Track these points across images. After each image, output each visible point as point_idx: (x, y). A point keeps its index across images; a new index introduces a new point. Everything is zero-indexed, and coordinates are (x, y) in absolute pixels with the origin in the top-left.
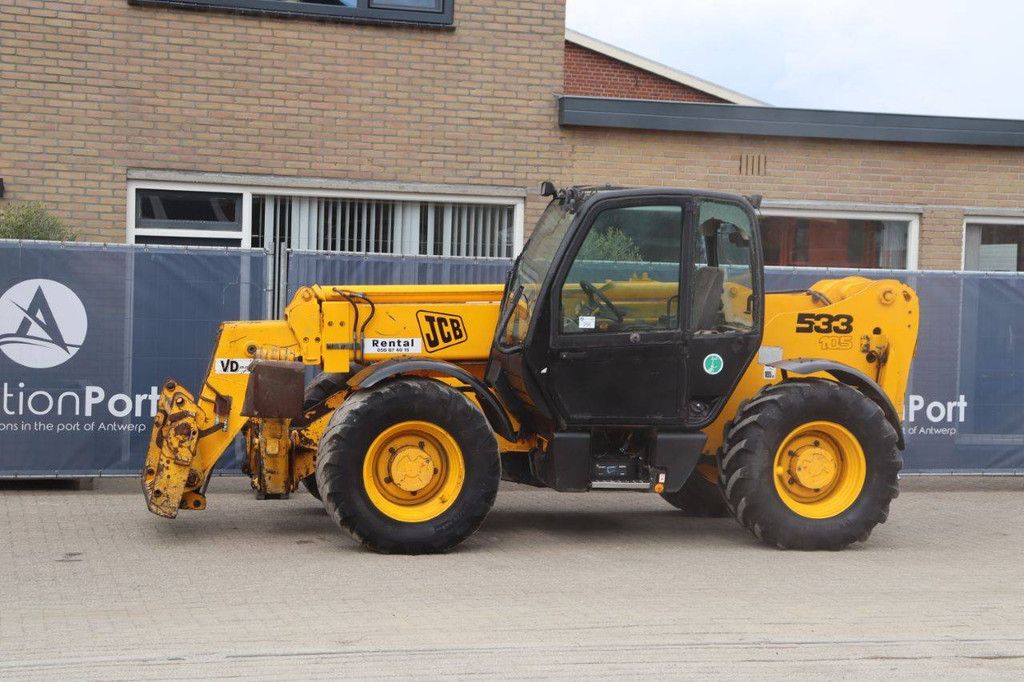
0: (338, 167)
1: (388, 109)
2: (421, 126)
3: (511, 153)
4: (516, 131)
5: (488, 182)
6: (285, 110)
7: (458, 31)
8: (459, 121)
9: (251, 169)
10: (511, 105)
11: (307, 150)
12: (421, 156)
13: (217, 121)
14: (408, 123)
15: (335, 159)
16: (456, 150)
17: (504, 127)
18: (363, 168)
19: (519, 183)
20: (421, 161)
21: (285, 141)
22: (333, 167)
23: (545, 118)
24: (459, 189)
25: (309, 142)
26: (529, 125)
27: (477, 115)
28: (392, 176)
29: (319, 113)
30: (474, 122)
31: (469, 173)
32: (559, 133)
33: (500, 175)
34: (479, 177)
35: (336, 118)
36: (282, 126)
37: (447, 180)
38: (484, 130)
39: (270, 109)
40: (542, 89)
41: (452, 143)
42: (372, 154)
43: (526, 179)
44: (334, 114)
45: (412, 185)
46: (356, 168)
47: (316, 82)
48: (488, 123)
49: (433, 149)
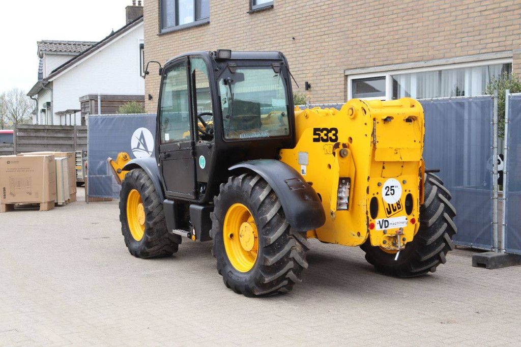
0: (419, 54)
1: (441, 16)
2: (456, 23)
3: (504, 29)
4: (507, 13)
5: (490, 50)
6: (397, 28)
8: (475, 14)
9: (385, 63)
11: (406, 48)
12: (455, 41)
13: (373, 40)
14: (450, 21)
15: (417, 50)
16: (474, 34)
17: (500, 13)
18: (430, 53)
19: (508, 48)
20: (456, 44)
21: (398, 44)
22: (417, 55)
24: (475, 58)
25: (406, 43)
26: (514, 7)
27: (484, 8)
28: (442, 56)
29: (411, 26)
30: (483, 13)
31: (480, 47)
33: (497, 44)
34: (485, 48)
35: (418, 27)
36: (397, 37)
37: (470, 53)
38: (489, 17)
39: (391, 29)
41: (471, 29)
42: (433, 44)
43: (512, 44)
44: (417, 25)
45: (451, 59)
46: (426, 54)
47: (410, 9)
48: (491, 12)
49: (462, 35)
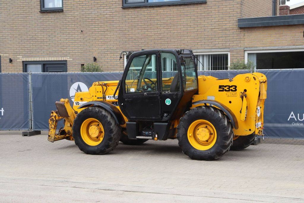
0: (175, 46)
1: (188, 29)
2: (197, 33)
3: (224, 38)
4: (226, 31)
5: (218, 47)
6: (161, 32)
7: (208, 3)
8: (209, 30)
10: (224, 23)
11: (166, 43)
12: (198, 41)
13: (144, 37)
14: (194, 32)
15: (174, 44)
16: (208, 39)
17: (222, 30)
18: (182, 46)
19: (227, 47)
20: (198, 43)
21: (161, 41)
23: (235, 26)
24: (209, 50)
25: (167, 40)
26: (230, 29)
27: (214, 27)
29: (169, 32)
30: (213, 30)
31: (212, 45)
32: (240, 30)
33: (221, 45)
34: (215, 46)
35: (174, 33)
36: (160, 37)
37: (206, 48)
38: (216, 32)
39: (157, 32)
40: (234, 17)
41: (207, 37)
42: (184, 42)
43: (229, 45)
44: (173, 32)
45: (196, 50)
46: (180, 46)
47: (168, 23)
48: (217, 30)
49: (202, 39)
